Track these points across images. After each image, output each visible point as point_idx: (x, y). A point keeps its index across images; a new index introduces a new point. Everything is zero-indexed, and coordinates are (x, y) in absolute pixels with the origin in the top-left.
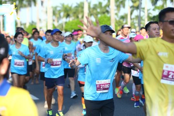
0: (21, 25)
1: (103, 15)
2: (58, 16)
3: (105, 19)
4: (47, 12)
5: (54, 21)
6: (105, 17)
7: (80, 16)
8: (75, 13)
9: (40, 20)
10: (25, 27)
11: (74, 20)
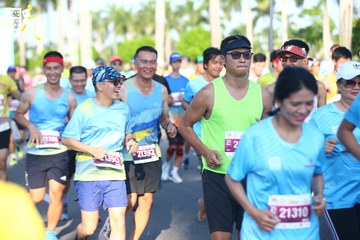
0: (27, 49)
1: (195, 29)
2: (102, 30)
3: (200, 37)
4: (79, 23)
5: (94, 40)
6: (200, 31)
7: (149, 30)
8: (137, 24)
9: (66, 39)
10: (35, 54)
11: (135, 37)
